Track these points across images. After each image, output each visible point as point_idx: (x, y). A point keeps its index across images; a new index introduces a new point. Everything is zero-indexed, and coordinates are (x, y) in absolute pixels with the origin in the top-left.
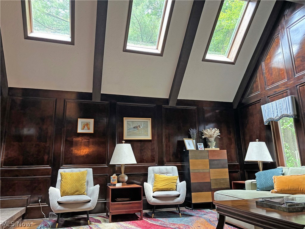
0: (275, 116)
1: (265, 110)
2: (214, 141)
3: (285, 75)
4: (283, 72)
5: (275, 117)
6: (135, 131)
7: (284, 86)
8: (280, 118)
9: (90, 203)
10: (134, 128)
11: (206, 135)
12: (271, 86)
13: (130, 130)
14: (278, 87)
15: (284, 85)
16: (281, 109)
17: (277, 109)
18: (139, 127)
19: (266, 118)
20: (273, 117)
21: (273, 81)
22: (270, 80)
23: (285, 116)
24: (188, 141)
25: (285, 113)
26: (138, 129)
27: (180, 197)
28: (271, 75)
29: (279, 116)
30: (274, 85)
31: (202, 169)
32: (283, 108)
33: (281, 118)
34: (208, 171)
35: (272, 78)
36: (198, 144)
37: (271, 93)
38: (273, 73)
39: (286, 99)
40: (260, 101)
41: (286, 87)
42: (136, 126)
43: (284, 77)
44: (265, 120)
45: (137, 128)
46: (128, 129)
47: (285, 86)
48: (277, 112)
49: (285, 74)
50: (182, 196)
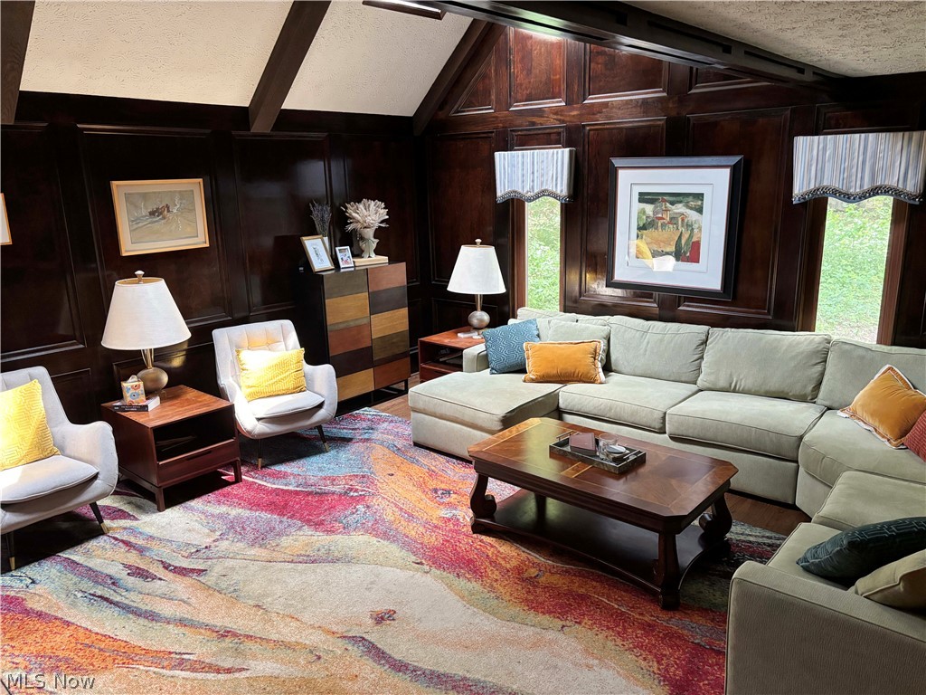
0: (527, 188)
1: (504, 169)
2: (375, 237)
3: (562, 88)
4: (558, 77)
5: (525, 191)
6: (156, 226)
7: (555, 117)
8: (537, 197)
9: (98, 482)
10: (152, 213)
11: (358, 222)
12: (524, 105)
13: (141, 225)
14: (539, 112)
15: (556, 114)
16: (542, 175)
17: (533, 173)
18: (168, 211)
19: (502, 190)
20: (520, 190)
21: (531, 93)
22: (523, 87)
23: (548, 195)
24: (313, 244)
25: (550, 188)
26: (164, 218)
27: (325, 407)
28: (528, 75)
29: (536, 191)
30: (531, 105)
31: (352, 320)
32: (547, 174)
33: (539, 197)
34: (365, 321)
35: (530, 82)
36: (337, 249)
37: (523, 123)
38: (534, 71)
39: (557, 152)
40: (490, 135)
41: (559, 120)
42: (157, 209)
43: (560, 93)
44: (500, 192)
45: (161, 214)
46: (133, 221)
47: (559, 117)
48: (533, 181)
49: (564, 86)
50: (330, 404)
